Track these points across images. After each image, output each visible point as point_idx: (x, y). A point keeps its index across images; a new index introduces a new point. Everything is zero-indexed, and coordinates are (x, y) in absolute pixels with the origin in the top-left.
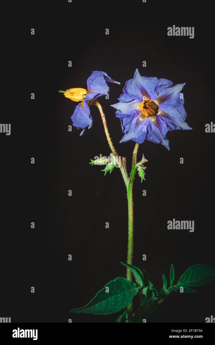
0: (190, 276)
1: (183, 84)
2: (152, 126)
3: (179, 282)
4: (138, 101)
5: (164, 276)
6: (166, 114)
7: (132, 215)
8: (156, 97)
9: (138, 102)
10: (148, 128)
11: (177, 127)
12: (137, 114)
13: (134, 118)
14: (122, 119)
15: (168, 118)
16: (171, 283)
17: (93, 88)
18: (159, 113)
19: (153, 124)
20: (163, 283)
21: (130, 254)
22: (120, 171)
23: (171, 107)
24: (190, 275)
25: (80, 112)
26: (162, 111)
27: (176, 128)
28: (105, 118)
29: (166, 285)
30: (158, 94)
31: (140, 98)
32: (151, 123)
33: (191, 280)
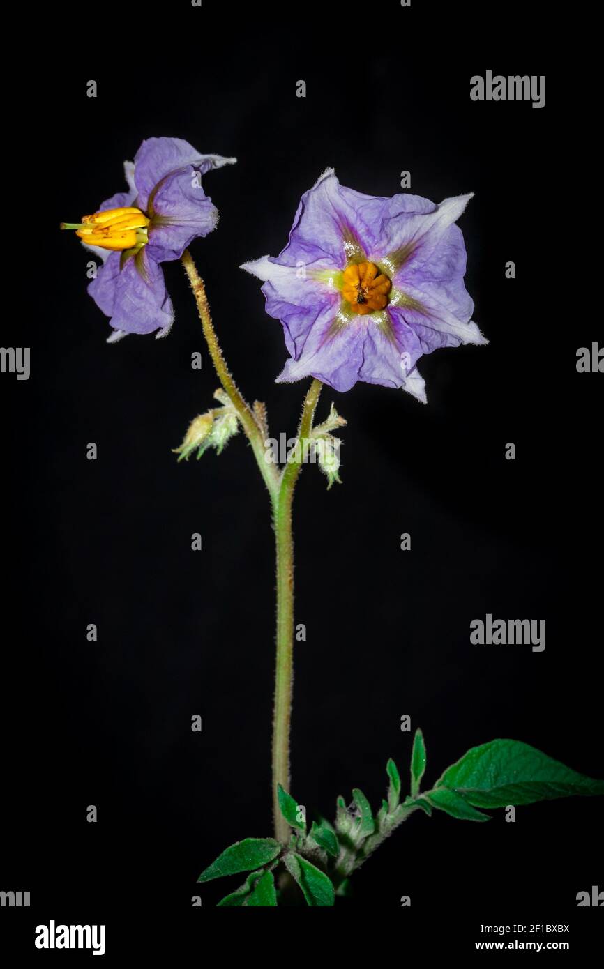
0: (475, 773)
1: (465, 196)
2: (374, 339)
3: (439, 786)
4: (332, 262)
5: (391, 767)
6: (416, 302)
7: (290, 582)
8: (385, 247)
9: (331, 264)
10: (366, 348)
11: (447, 337)
12: (328, 307)
13: (320, 315)
14: (287, 321)
15: (422, 314)
16: (415, 785)
17: (168, 208)
18: (395, 300)
19: (378, 335)
20: (388, 785)
21: (284, 701)
22: (250, 447)
23: (431, 283)
24: (476, 768)
25: (131, 286)
26: (405, 294)
27: (444, 343)
28: (204, 292)
29: (396, 789)
30: (390, 240)
31: (338, 254)
32: (371, 333)
33: (475, 784)
